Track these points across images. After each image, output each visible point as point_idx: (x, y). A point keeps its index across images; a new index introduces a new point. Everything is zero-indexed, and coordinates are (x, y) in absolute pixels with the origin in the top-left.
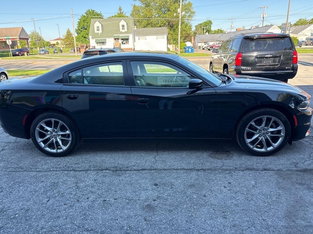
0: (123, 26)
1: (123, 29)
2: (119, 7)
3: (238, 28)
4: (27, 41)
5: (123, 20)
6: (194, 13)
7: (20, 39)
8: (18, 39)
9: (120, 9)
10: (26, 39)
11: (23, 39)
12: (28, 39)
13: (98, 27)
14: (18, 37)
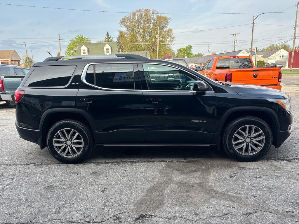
0: (107, 49)
1: (108, 52)
2: (107, 32)
3: (213, 52)
4: (19, 63)
5: (107, 44)
6: (173, 38)
7: (12, 60)
8: (10, 61)
9: (108, 35)
10: (17, 61)
11: (15, 61)
12: (20, 61)
13: (84, 50)
14: (10, 59)
